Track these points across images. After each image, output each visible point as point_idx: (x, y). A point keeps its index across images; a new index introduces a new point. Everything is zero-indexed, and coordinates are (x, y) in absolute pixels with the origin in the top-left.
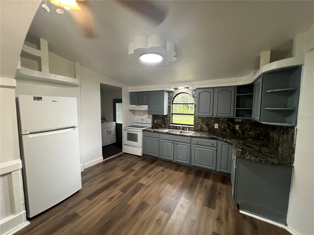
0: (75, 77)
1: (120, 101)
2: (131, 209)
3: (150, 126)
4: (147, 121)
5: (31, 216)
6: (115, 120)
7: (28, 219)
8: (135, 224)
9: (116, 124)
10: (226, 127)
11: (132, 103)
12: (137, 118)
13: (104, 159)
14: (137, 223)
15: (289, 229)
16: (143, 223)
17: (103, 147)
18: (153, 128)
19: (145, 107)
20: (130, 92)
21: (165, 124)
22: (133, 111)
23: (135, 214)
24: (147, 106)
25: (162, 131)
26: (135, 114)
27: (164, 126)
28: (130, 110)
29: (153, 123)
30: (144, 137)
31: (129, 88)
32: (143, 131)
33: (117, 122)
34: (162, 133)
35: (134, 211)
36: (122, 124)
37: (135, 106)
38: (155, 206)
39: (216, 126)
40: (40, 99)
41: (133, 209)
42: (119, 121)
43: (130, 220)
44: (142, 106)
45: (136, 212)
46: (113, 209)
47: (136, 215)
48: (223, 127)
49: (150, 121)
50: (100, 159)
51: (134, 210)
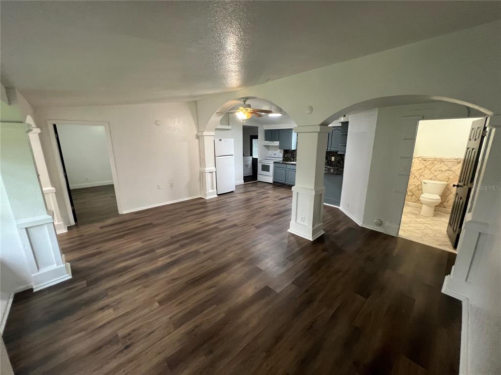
0: (229, 125)
1: (256, 137)
3: (282, 159)
4: (279, 155)
5: (218, 194)
6: (251, 155)
7: (218, 195)
9: (253, 158)
10: (340, 160)
11: (267, 139)
12: (271, 153)
13: (244, 182)
15: (340, 208)
17: (244, 177)
18: (283, 161)
19: (277, 143)
20: (265, 130)
21: (293, 158)
22: (267, 147)
24: (278, 142)
25: (288, 163)
26: (269, 150)
27: (293, 160)
28: (265, 146)
29: (284, 157)
30: (275, 167)
31: (264, 126)
32: (274, 162)
33: (253, 157)
34: (288, 164)
36: (257, 159)
37: (268, 142)
39: (333, 159)
40: (221, 140)
42: (254, 156)
44: (275, 142)
48: (338, 160)
49: (281, 155)
50: (242, 182)
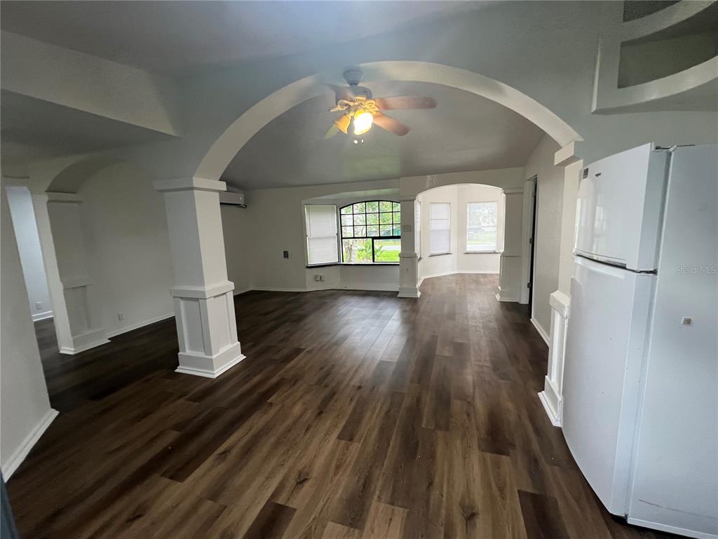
2: (381, 492)
8: (357, 462)
14: (353, 463)
16: (338, 467)
23: (365, 482)
35: (372, 490)
38: (314, 519)
41: (377, 493)
43: (371, 467)
45: (364, 487)
46: (431, 484)
47: (362, 481)
51: (374, 491)
